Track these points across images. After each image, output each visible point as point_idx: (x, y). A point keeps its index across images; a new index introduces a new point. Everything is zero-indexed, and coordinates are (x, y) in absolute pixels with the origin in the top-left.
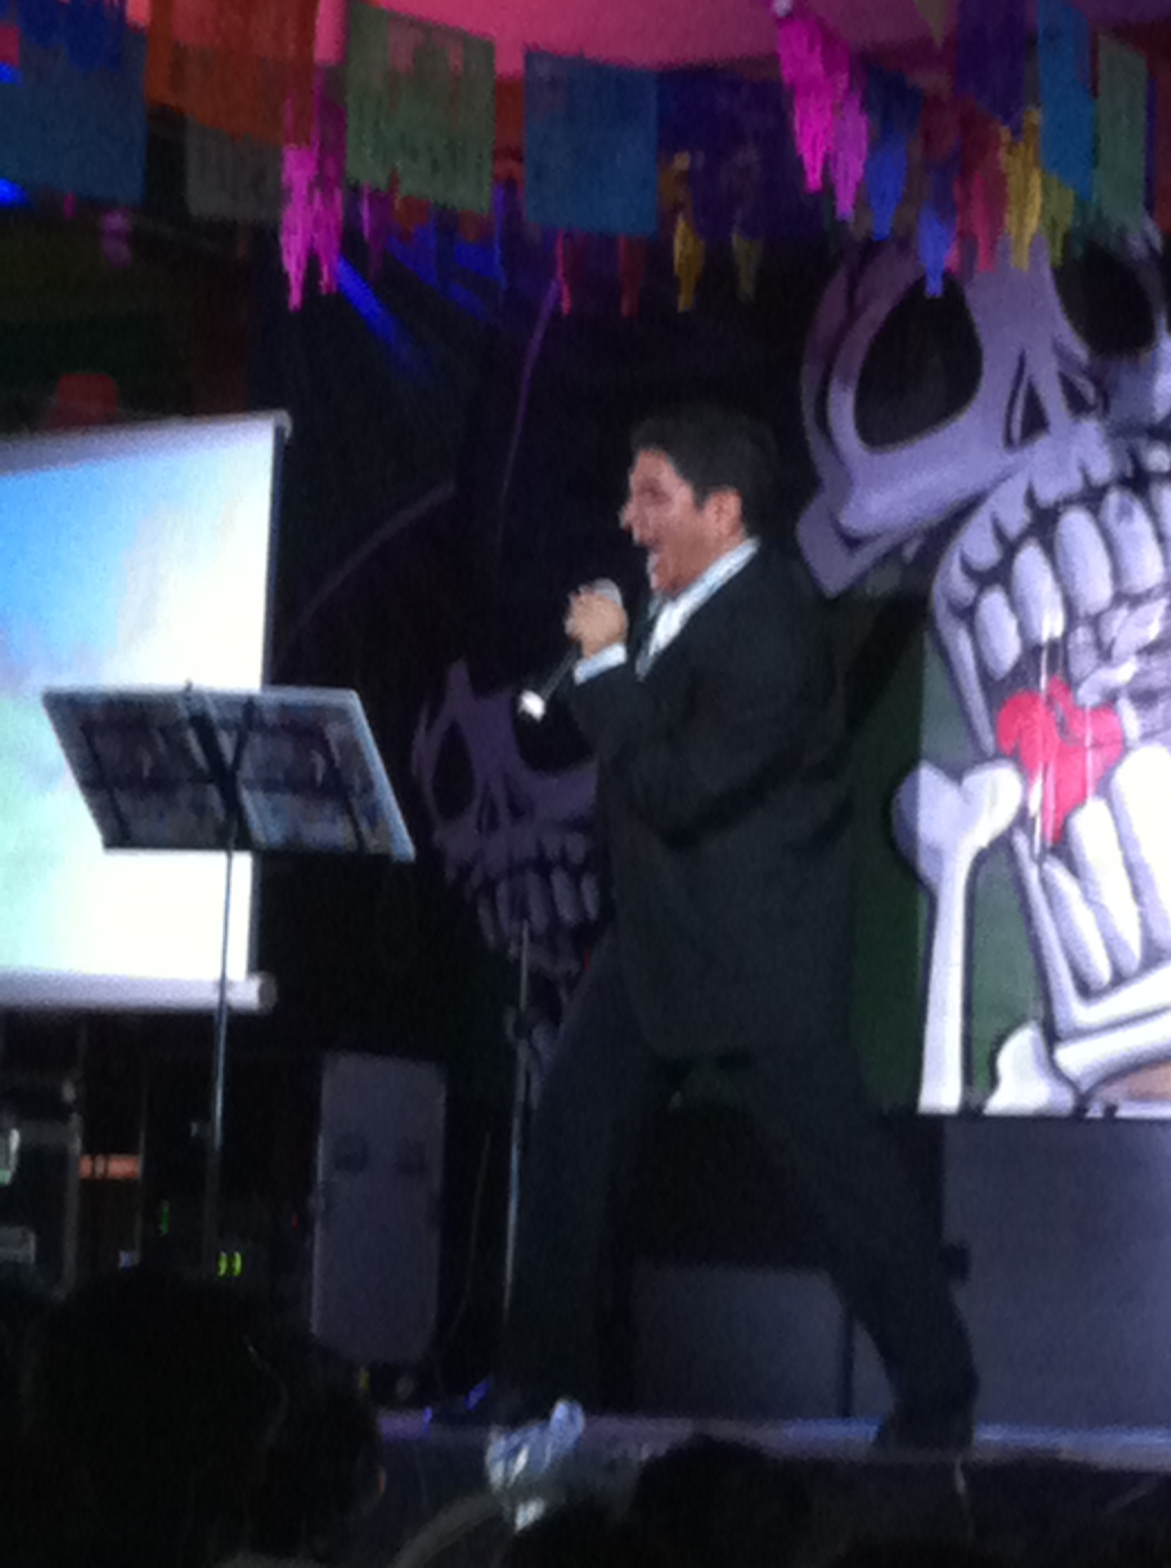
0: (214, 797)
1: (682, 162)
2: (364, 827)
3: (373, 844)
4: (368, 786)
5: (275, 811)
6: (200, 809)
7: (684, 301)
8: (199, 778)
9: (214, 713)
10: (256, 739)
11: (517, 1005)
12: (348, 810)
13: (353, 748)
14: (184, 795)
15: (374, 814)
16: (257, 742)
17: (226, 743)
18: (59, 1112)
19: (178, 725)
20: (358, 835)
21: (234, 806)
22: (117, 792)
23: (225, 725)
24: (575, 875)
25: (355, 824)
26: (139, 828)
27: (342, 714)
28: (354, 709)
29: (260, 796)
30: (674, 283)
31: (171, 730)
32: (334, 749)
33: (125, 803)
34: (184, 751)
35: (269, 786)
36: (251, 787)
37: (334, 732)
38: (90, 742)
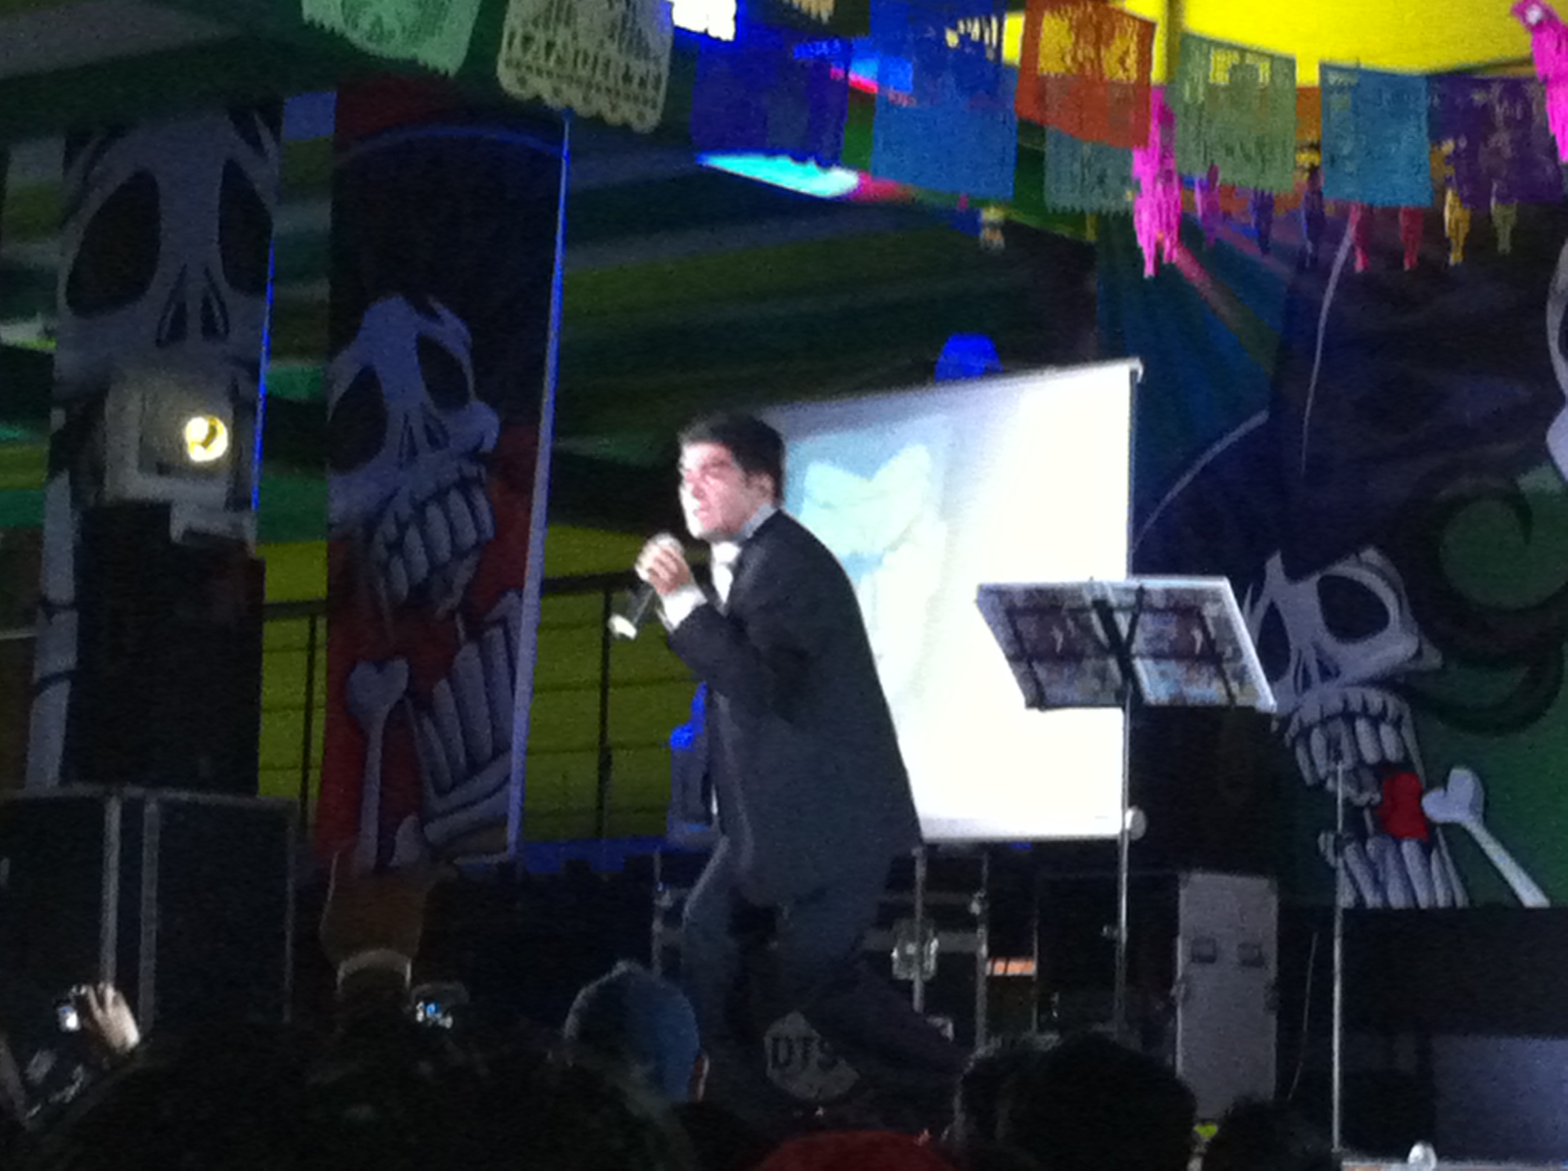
0: (1113, 664)
1: (1448, 147)
2: (1235, 686)
3: (1241, 701)
4: (1238, 653)
5: (1163, 674)
6: (1102, 675)
7: (1455, 258)
8: (1102, 652)
9: (1113, 600)
10: (1145, 618)
11: (1335, 828)
12: (1221, 674)
13: (1225, 623)
14: (1090, 664)
15: (1242, 675)
16: (1148, 623)
17: (1123, 622)
18: (970, 923)
19: (1083, 609)
20: (1230, 694)
21: (1129, 673)
22: (1035, 664)
23: (1122, 609)
24: (1376, 721)
25: (1226, 683)
26: (1054, 692)
27: (1216, 597)
28: (1227, 593)
29: (1150, 663)
30: (1445, 245)
31: (1078, 612)
32: (1209, 622)
33: (1041, 672)
34: (1087, 629)
35: (1157, 656)
36: (1142, 656)
37: (1210, 611)
38: (1013, 624)
